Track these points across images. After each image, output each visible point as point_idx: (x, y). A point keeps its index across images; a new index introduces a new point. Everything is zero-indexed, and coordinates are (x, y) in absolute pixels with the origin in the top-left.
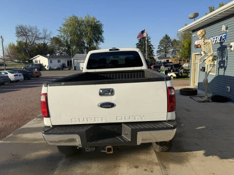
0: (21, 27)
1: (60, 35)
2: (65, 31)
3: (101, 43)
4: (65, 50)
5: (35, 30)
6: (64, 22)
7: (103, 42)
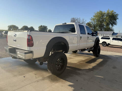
0: (73, 19)
1: (91, 21)
2: (94, 20)
3: (115, 25)
4: (92, 29)
5: (79, 20)
6: (94, 15)
7: (116, 25)
